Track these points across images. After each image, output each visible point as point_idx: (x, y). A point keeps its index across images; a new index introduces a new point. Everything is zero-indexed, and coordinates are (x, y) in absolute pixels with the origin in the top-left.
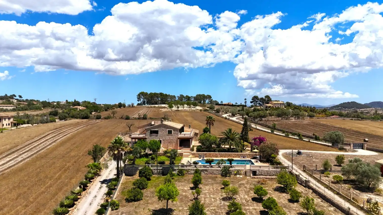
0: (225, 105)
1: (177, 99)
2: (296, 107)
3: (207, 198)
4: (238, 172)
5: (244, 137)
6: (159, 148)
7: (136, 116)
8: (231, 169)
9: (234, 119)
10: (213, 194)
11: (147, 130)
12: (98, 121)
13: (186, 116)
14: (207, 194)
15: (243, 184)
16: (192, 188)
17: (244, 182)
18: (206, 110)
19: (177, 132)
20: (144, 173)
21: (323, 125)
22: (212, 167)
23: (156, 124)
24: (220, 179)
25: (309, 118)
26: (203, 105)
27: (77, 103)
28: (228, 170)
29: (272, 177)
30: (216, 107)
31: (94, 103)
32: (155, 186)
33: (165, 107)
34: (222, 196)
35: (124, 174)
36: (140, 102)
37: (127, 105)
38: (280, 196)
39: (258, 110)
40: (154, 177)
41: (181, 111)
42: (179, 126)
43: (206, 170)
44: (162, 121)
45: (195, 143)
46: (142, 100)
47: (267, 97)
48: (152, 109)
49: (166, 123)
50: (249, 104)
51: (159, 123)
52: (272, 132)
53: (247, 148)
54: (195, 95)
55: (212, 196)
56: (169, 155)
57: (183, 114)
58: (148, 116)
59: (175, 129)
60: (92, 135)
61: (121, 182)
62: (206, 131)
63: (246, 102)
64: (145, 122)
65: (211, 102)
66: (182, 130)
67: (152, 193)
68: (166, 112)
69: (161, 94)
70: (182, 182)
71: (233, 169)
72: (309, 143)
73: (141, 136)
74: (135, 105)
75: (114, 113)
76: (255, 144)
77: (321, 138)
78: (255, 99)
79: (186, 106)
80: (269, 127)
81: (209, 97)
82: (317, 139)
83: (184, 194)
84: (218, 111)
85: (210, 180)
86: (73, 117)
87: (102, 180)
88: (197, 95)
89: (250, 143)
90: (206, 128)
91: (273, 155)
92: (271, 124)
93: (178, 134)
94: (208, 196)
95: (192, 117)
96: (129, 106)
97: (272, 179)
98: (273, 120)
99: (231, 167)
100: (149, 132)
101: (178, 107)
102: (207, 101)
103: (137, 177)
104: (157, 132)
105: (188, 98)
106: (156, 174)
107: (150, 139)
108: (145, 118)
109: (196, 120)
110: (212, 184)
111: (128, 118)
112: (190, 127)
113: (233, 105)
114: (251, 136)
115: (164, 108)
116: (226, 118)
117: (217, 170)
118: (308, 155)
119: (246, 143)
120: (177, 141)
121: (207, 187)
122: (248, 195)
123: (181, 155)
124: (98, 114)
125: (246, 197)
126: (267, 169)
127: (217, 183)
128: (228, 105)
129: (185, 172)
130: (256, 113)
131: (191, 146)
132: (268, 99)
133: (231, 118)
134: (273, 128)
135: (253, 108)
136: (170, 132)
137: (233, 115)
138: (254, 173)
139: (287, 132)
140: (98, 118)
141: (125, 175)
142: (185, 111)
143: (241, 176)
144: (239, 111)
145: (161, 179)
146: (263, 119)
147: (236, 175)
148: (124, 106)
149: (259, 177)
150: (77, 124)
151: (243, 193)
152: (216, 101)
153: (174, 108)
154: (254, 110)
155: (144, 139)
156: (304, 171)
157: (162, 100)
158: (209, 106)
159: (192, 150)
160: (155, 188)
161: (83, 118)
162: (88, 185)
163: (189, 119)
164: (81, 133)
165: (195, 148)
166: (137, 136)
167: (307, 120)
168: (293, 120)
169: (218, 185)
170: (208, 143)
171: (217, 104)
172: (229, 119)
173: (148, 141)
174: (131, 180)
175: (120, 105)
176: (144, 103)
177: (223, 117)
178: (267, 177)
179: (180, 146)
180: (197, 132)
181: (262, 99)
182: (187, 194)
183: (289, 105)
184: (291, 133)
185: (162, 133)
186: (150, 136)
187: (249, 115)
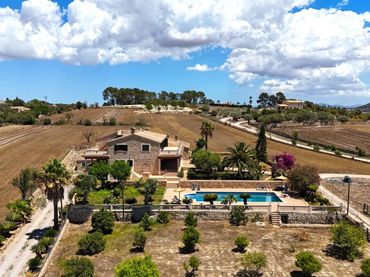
0: (223, 105)
1: (158, 97)
2: (319, 108)
3: (210, 272)
4: (258, 217)
5: (261, 155)
6: (128, 174)
7: (101, 121)
8: (246, 211)
9: (237, 124)
10: (221, 264)
11: (109, 144)
12: (46, 127)
13: (171, 120)
14: (210, 263)
15: (269, 240)
16: (183, 251)
17: (269, 236)
18: (197, 113)
19: (157, 148)
20: (100, 221)
21: (363, 133)
22: (214, 207)
23: (125, 135)
24: (228, 229)
25: (340, 123)
26: (194, 106)
27: (18, 102)
28: (243, 215)
29: (315, 225)
30: (212, 109)
31: (43, 102)
32: (118, 244)
33: (141, 108)
34: (236, 267)
35: (68, 221)
36: (107, 101)
37: (88, 105)
38: (339, 266)
39: (270, 112)
40: (118, 226)
41: (164, 113)
42: (159, 138)
43: (205, 214)
44: (133, 131)
45: (185, 164)
46: (110, 98)
47: (280, 94)
48: (124, 111)
49: (140, 133)
50: (255, 104)
51: (128, 133)
52: (294, 144)
53: (266, 172)
54: (182, 92)
55: (218, 268)
56: (143, 189)
57: (166, 118)
58: (118, 121)
59: (154, 143)
60: (31, 150)
61: (59, 238)
62: (200, 145)
63: (251, 102)
64: (111, 130)
65: (204, 101)
66: (165, 143)
67: (112, 262)
68: (142, 115)
69: (135, 90)
70: (164, 237)
71: (250, 211)
72: (353, 162)
73: (101, 154)
74: (101, 105)
75: (69, 116)
76: (279, 166)
77: (367, 153)
78: (263, 97)
79: (169, 106)
80: (287, 137)
81: (202, 94)
82: (361, 154)
83: (169, 263)
84: (214, 114)
85: (212, 232)
86: (12, 122)
87: (30, 231)
88: (186, 92)
89: (269, 164)
90: (202, 140)
91: (311, 187)
92: (289, 132)
93: (158, 151)
94: (212, 269)
95: (179, 123)
96: (92, 107)
97: (315, 228)
98: (291, 126)
99: (247, 208)
100: (113, 147)
101: (159, 109)
102: (199, 100)
103: (88, 225)
104: (124, 148)
105: (173, 96)
106: (122, 220)
107: (115, 158)
108: (112, 123)
109: (183, 126)
110: (217, 240)
111: (88, 124)
112: (176, 138)
113: (233, 106)
114: (270, 152)
115: (140, 110)
116: (226, 124)
117: (223, 213)
118: (361, 183)
119: (261, 164)
120: (157, 162)
121: (209, 248)
122: (282, 264)
123: (164, 184)
124: (47, 117)
125: (280, 269)
126: (306, 212)
127: (224, 239)
128: (227, 105)
129: (169, 216)
130: (268, 117)
131: (179, 170)
132: (281, 98)
133: (232, 124)
134: (295, 138)
135: (261, 110)
136: (146, 148)
137: (236, 119)
138: (285, 218)
139: (315, 144)
140: (47, 123)
141: (70, 222)
142: (169, 114)
143: (264, 224)
144: (243, 113)
145: (130, 230)
146: (278, 125)
147: (253, 221)
148: (85, 106)
149: (293, 225)
150: (15, 132)
151: (271, 260)
152: (210, 100)
153: (154, 110)
154: (264, 113)
155: (106, 159)
156: (365, 214)
157: (137, 98)
158: (201, 106)
159: (181, 175)
160: (119, 250)
161: (26, 124)
162: (4, 242)
163: (174, 125)
164: (15, 146)
165: (185, 172)
166: (94, 154)
167: (338, 127)
168: (319, 125)
169: (226, 243)
170: (206, 165)
171: (213, 104)
172: (229, 125)
173: (111, 162)
174: (79, 232)
175: (79, 106)
176: (113, 102)
177: (221, 123)
178: (307, 225)
179: (162, 169)
180: (188, 146)
181: (273, 97)
182: (174, 263)
183: (309, 105)
184: (322, 145)
185: (134, 149)
186: (115, 154)
187: (259, 119)
